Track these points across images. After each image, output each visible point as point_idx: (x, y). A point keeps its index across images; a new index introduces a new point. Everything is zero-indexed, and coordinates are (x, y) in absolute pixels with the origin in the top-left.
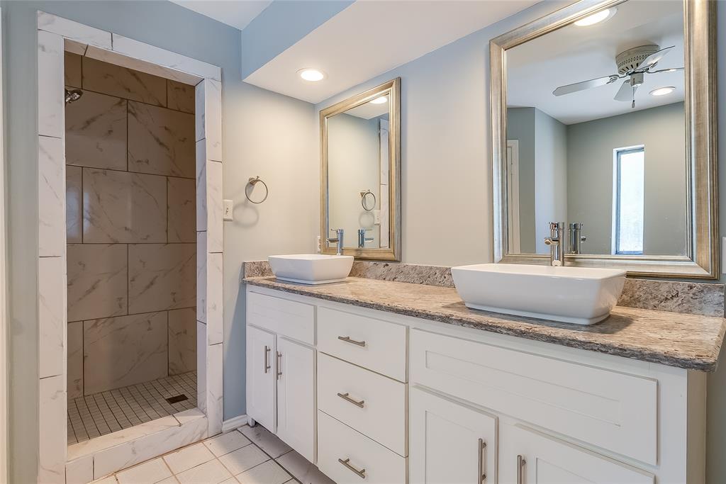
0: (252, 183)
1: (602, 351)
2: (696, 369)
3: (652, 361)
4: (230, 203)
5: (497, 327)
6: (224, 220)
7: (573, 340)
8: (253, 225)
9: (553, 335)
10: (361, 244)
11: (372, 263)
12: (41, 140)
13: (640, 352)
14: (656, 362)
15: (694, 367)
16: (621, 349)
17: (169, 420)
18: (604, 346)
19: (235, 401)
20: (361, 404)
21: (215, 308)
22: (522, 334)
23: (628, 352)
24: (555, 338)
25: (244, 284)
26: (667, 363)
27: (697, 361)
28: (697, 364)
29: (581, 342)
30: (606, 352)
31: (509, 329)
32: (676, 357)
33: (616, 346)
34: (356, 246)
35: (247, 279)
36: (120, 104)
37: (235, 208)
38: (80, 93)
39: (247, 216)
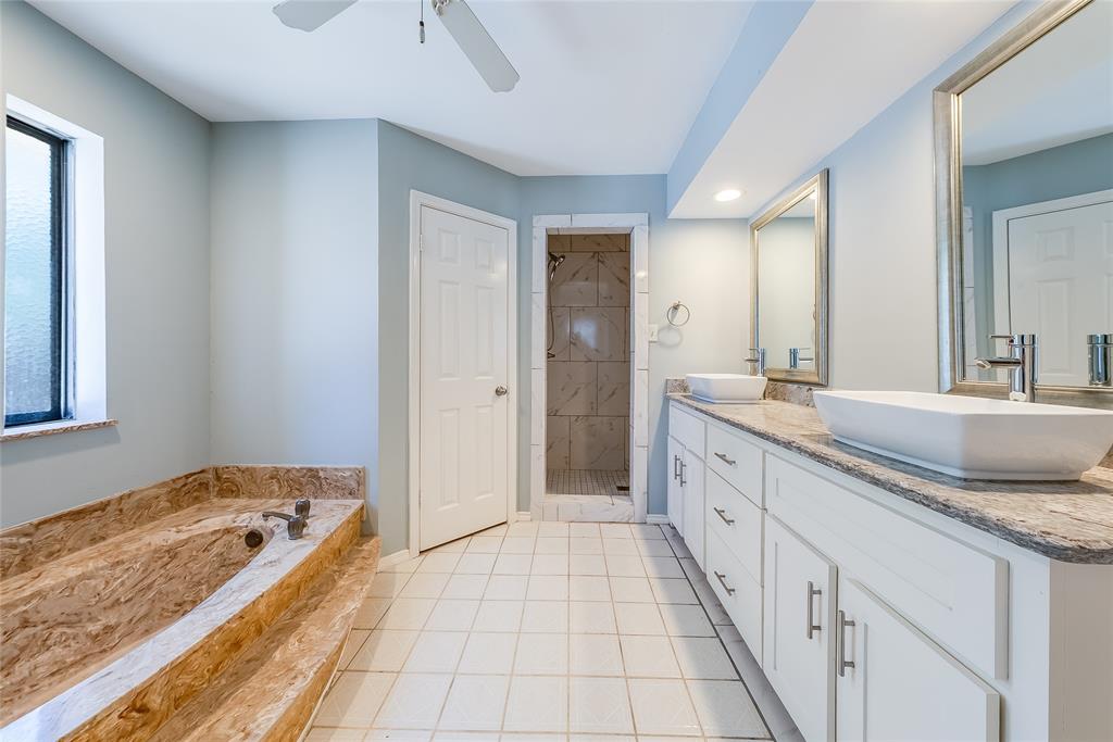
0: (676, 308)
1: (923, 504)
2: (1036, 550)
3: (979, 528)
4: (656, 327)
5: (828, 460)
6: (650, 342)
7: (896, 485)
8: (676, 345)
9: (876, 476)
10: (794, 364)
11: (796, 386)
12: (534, 295)
13: (966, 512)
14: (984, 530)
15: (1032, 547)
16: (944, 505)
17: (607, 498)
18: (926, 497)
19: (658, 502)
20: (729, 522)
21: (640, 416)
22: (848, 470)
23: (952, 510)
24: (878, 480)
25: (667, 399)
26: (997, 533)
27: (1038, 539)
28: (1037, 543)
29: (902, 488)
30: (928, 506)
31: (838, 464)
32: (1009, 527)
33: (940, 500)
34: (788, 367)
35: (669, 394)
36: (593, 257)
37: (659, 331)
38: (563, 257)
39: (672, 337)
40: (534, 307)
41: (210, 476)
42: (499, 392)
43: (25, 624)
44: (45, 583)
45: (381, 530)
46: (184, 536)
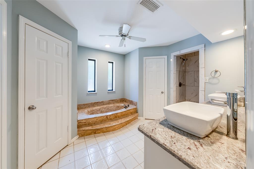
6: (205, 83)
8: (217, 83)
37: (209, 79)
39: (215, 81)
40: (171, 74)
41: (124, 99)
42: (162, 93)
43: (108, 109)
44: (109, 106)
45: (139, 112)
46: (119, 105)
